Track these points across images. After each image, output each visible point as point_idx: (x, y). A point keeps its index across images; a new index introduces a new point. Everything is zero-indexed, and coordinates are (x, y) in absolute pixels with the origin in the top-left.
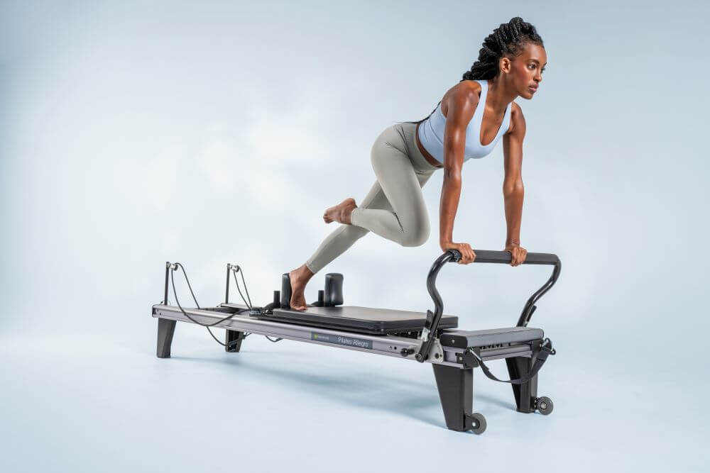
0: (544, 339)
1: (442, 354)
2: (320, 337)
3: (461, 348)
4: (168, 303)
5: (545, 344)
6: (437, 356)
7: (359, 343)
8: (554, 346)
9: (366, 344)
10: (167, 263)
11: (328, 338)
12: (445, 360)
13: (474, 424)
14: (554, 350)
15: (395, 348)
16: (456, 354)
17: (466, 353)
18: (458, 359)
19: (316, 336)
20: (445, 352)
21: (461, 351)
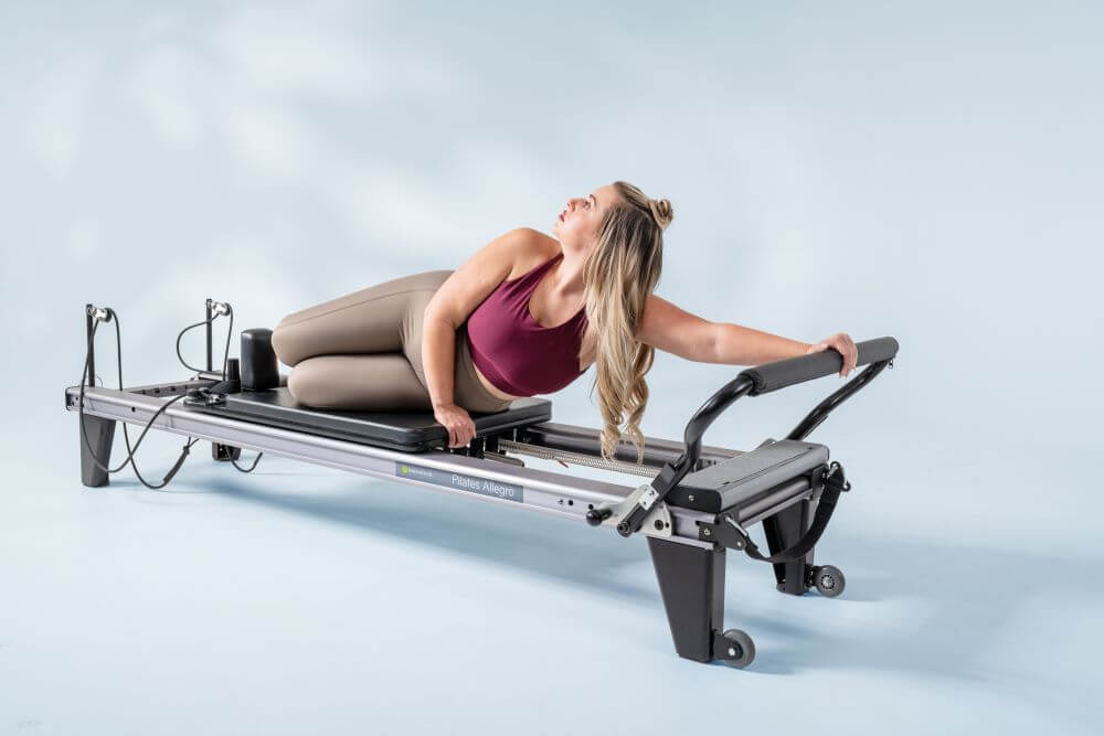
0: (829, 463)
1: (669, 522)
2: (413, 471)
3: (709, 511)
4: (97, 383)
5: (831, 472)
6: (659, 525)
7: (495, 489)
8: (848, 477)
9: (511, 492)
10: (89, 306)
11: (430, 474)
12: (675, 533)
13: (732, 652)
14: (848, 484)
15: (571, 503)
16: (698, 523)
17: (717, 521)
18: (701, 532)
19: (405, 470)
20: (674, 518)
21: (710, 518)
